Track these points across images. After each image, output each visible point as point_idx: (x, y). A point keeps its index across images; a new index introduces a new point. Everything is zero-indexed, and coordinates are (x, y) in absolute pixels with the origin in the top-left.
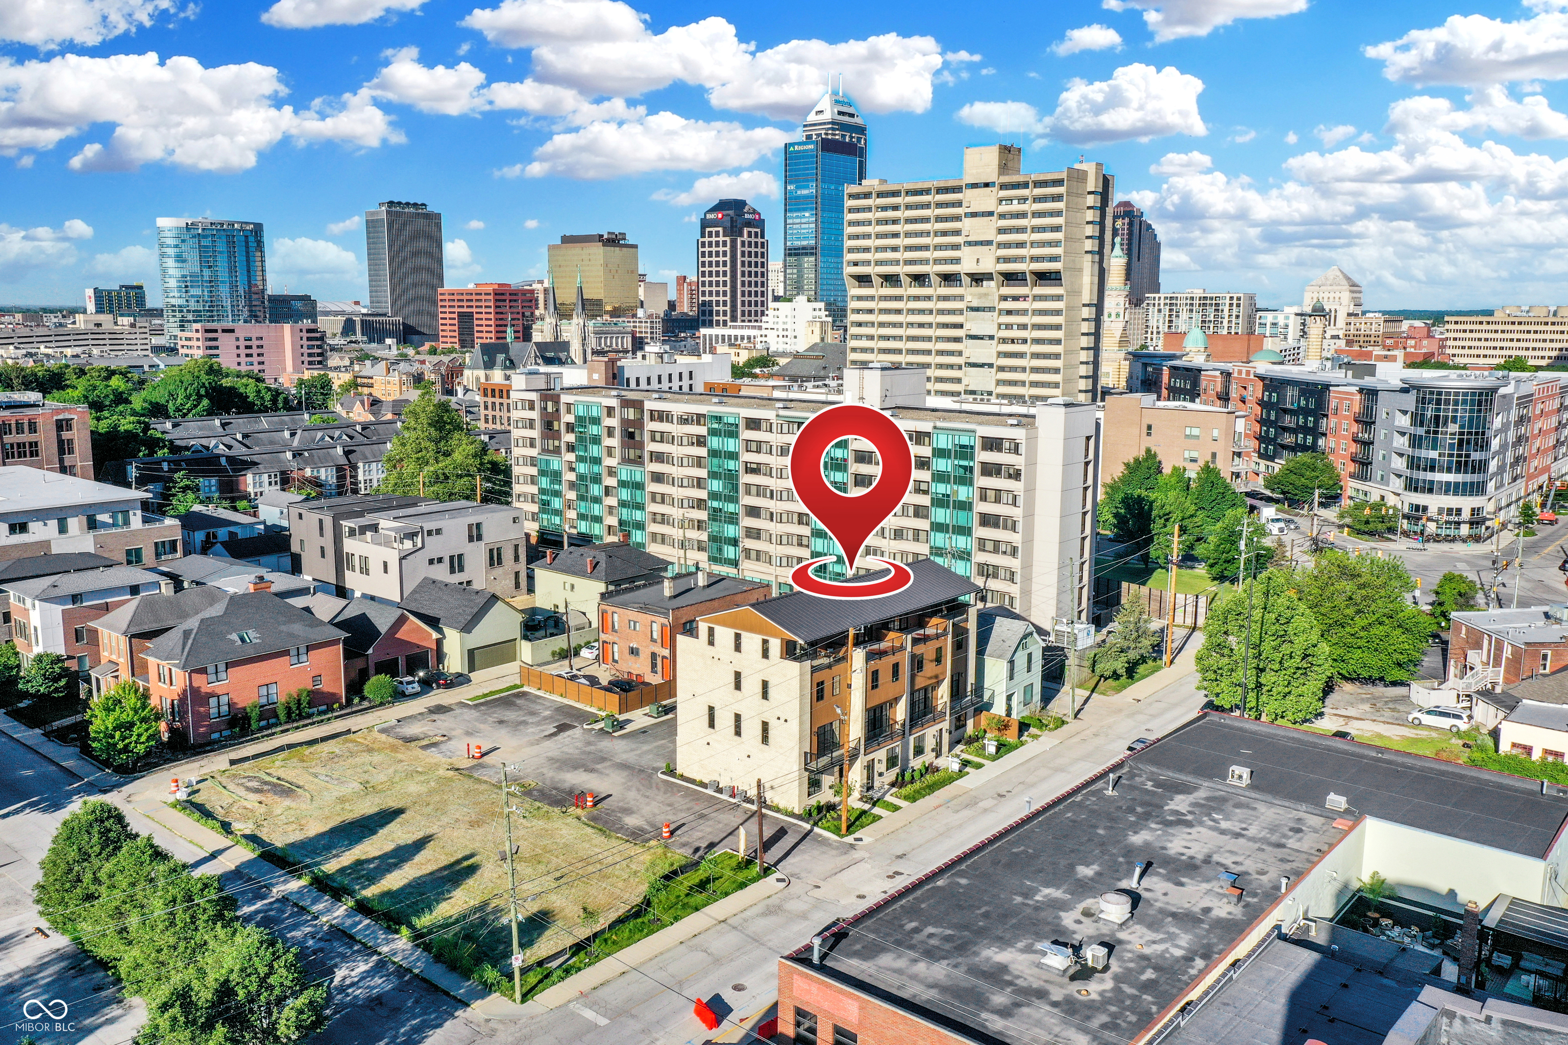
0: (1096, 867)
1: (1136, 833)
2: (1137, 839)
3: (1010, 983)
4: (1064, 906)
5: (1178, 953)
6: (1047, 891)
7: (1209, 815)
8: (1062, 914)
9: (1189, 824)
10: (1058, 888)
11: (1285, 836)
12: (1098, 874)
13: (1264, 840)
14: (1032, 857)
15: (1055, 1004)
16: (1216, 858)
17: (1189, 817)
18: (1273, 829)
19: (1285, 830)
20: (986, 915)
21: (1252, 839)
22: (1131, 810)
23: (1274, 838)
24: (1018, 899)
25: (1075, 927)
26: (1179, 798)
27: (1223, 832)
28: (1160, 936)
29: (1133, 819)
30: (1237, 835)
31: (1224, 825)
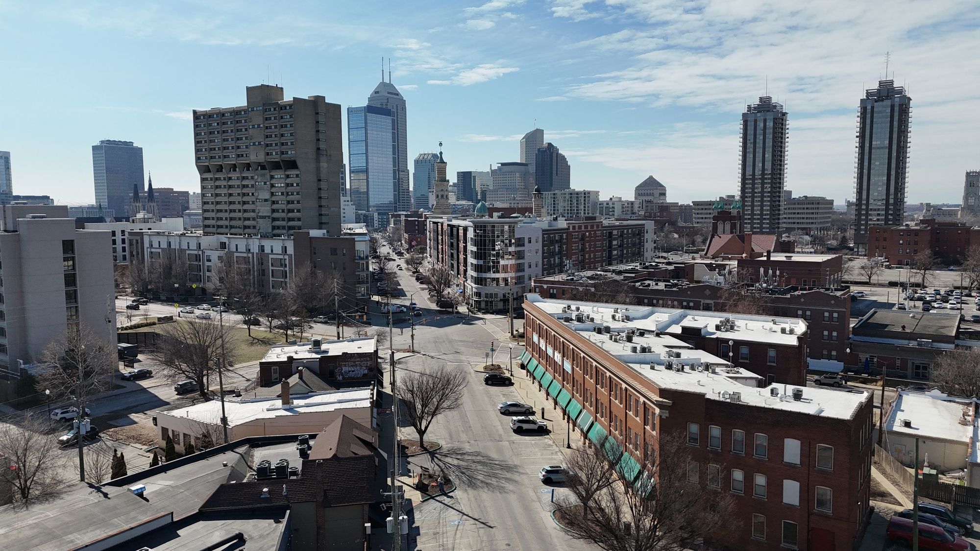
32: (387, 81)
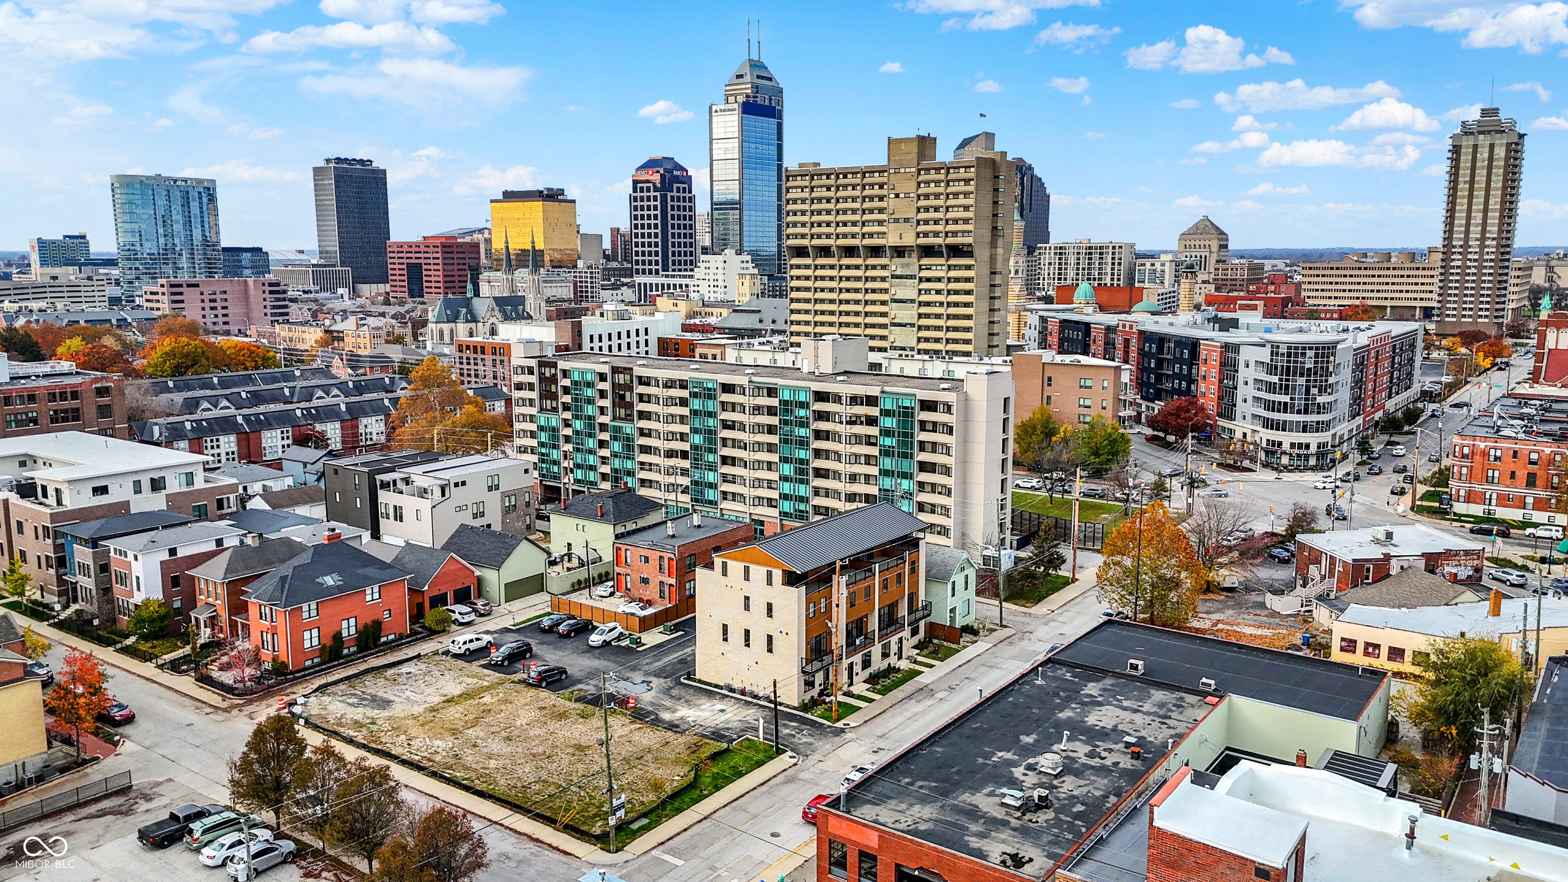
0: (1034, 736)
1: (1061, 711)
2: (1064, 715)
3: (982, 817)
4: (1015, 764)
5: (1098, 793)
6: (1000, 754)
7: (1114, 697)
8: (1013, 769)
9: (1100, 704)
10: (1009, 751)
11: (1171, 711)
12: (1036, 741)
13: (1155, 714)
14: (988, 731)
15: (1014, 829)
16: (1120, 727)
17: (1100, 699)
18: (1161, 705)
19: (1170, 706)
20: (959, 772)
21: (1148, 714)
22: (1058, 695)
23: (1162, 712)
24: (980, 760)
25: (1022, 778)
26: (1091, 685)
27: (1125, 709)
28: (1082, 782)
29: (1058, 701)
30: (1136, 711)
31: (1126, 704)
32: (755, 57)
